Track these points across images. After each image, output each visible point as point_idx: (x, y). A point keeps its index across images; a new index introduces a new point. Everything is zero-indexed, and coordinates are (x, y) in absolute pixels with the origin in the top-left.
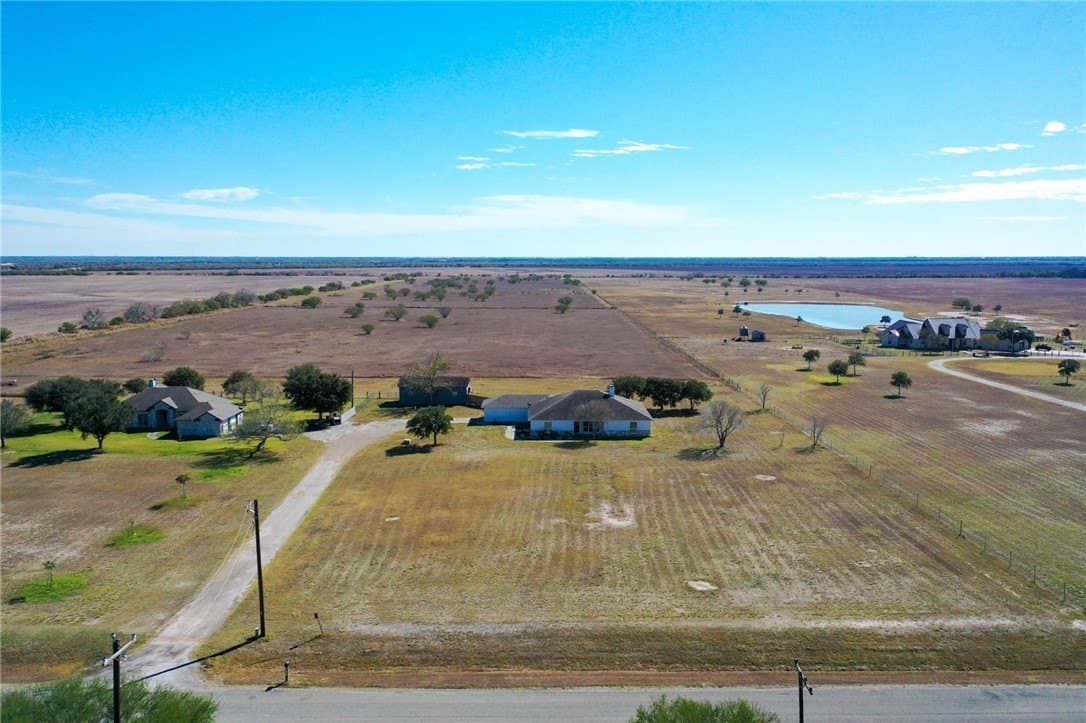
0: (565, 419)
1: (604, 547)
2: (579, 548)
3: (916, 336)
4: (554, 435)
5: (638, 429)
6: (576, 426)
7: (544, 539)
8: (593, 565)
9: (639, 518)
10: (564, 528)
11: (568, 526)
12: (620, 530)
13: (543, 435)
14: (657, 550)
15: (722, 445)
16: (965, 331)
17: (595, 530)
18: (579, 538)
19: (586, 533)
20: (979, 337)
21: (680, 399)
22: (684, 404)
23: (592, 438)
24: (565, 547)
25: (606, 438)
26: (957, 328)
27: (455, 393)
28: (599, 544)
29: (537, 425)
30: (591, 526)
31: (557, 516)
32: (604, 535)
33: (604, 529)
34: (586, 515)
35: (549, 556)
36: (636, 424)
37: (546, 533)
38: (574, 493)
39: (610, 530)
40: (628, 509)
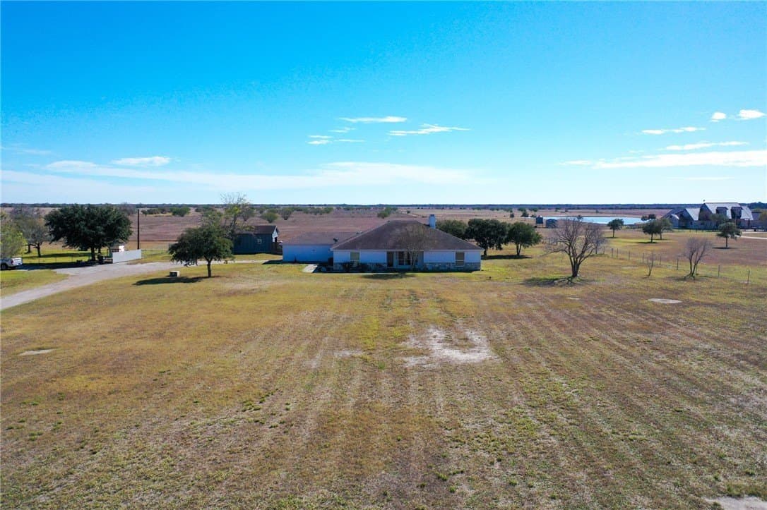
0: (377, 248)
1: (441, 400)
2: (384, 404)
3: (696, 218)
4: (362, 268)
5: (466, 261)
6: (390, 255)
7: (311, 386)
8: (418, 444)
9: (498, 348)
10: (357, 366)
11: (365, 361)
12: (468, 368)
13: (348, 268)
14: (564, 404)
15: (575, 275)
16: (740, 213)
17: (419, 368)
18: (385, 384)
19: (401, 374)
20: (752, 219)
21: (506, 242)
22: (510, 248)
23: (409, 271)
24: (352, 402)
25: (425, 270)
26: (732, 210)
27: (259, 240)
28: (428, 395)
29: (340, 256)
30: (412, 361)
31: (348, 347)
32: (438, 377)
33: (435, 366)
34: (401, 344)
35: (311, 422)
36: (463, 254)
37: (322, 373)
38: (381, 317)
39: (447, 368)
40: (476, 337)
